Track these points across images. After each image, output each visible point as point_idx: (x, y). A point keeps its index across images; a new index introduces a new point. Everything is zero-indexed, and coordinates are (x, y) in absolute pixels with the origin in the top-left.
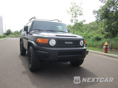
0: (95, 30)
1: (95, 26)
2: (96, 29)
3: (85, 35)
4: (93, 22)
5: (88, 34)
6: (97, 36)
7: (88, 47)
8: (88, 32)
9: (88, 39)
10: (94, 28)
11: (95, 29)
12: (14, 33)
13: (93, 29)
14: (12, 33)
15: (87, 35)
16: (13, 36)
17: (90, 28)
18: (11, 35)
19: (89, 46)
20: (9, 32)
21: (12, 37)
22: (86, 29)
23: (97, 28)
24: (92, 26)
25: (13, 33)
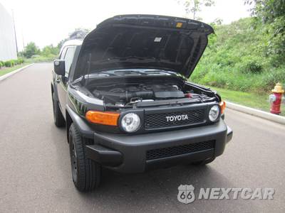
0: (246, 42)
1: (248, 30)
2: (249, 40)
3: (220, 56)
4: (241, 20)
5: (228, 54)
6: (251, 61)
7: (229, 89)
8: (229, 48)
9: (228, 67)
10: (245, 37)
11: (248, 38)
12: (44, 50)
13: (241, 39)
14: (39, 52)
15: (226, 57)
16: (41, 58)
17: (234, 37)
18: (37, 57)
19: (231, 88)
20: (30, 49)
21: (40, 61)
22: (223, 40)
23: (251, 38)
24: (239, 31)
25: (41, 50)
